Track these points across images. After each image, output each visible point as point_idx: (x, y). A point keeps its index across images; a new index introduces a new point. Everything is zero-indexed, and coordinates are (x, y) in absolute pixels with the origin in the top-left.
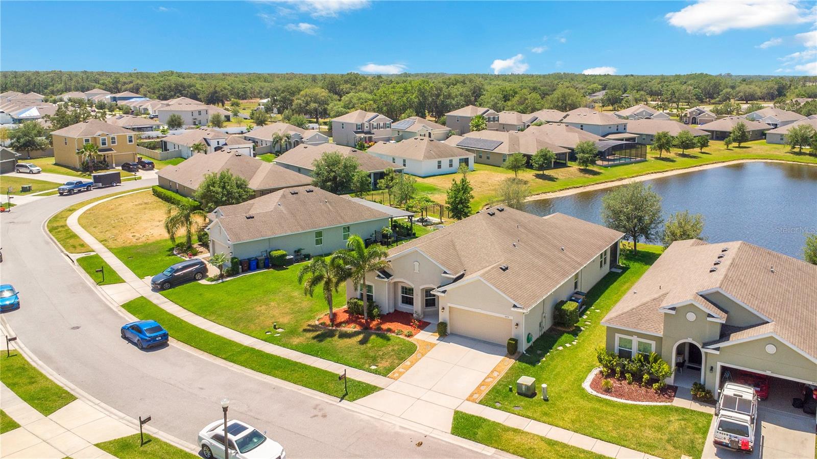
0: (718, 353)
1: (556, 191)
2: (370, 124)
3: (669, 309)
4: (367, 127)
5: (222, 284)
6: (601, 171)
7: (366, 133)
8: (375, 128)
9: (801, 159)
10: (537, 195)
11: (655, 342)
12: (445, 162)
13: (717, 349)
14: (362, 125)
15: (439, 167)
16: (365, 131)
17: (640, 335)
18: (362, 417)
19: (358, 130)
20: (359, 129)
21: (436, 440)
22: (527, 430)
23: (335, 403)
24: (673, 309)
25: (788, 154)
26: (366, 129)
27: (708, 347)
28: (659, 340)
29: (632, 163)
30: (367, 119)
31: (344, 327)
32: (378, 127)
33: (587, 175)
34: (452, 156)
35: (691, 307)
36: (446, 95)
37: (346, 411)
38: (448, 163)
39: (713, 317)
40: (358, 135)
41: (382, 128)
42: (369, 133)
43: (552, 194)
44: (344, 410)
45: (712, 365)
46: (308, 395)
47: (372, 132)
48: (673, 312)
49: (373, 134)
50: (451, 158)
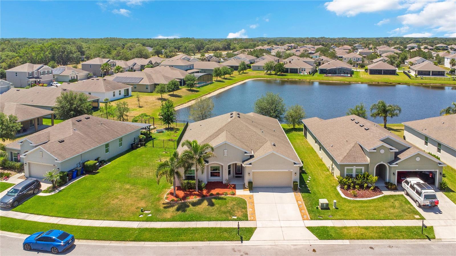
0: (397, 166)
1: (186, 103)
2: (38, 72)
3: (373, 150)
4: (36, 74)
5: (61, 193)
6: (198, 90)
7: (36, 78)
8: (42, 74)
9: (273, 77)
10: (179, 106)
11: (364, 167)
12: (117, 92)
13: (397, 164)
14: (33, 73)
15: (114, 95)
16: (35, 77)
17: (357, 165)
18: (266, 247)
19: (30, 77)
20: (31, 75)
21: (318, 246)
22: (348, 225)
23: (239, 245)
24: (375, 149)
25: (265, 75)
26: (35, 75)
27: (393, 164)
28: (367, 166)
29: (208, 84)
30: (36, 69)
31: (189, 199)
32: (44, 73)
33: (193, 92)
34: (121, 88)
35: (382, 147)
36: (69, 52)
37: (252, 247)
38: (119, 93)
39: (393, 150)
40: (31, 80)
41: (46, 74)
42: (38, 78)
43: (185, 104)
44: (251, 246)
45: (394, 172)
46: (219, 245)
47: (40, 77)
48: (375, 151)
49: (41, 78)
50: (120, 90)
